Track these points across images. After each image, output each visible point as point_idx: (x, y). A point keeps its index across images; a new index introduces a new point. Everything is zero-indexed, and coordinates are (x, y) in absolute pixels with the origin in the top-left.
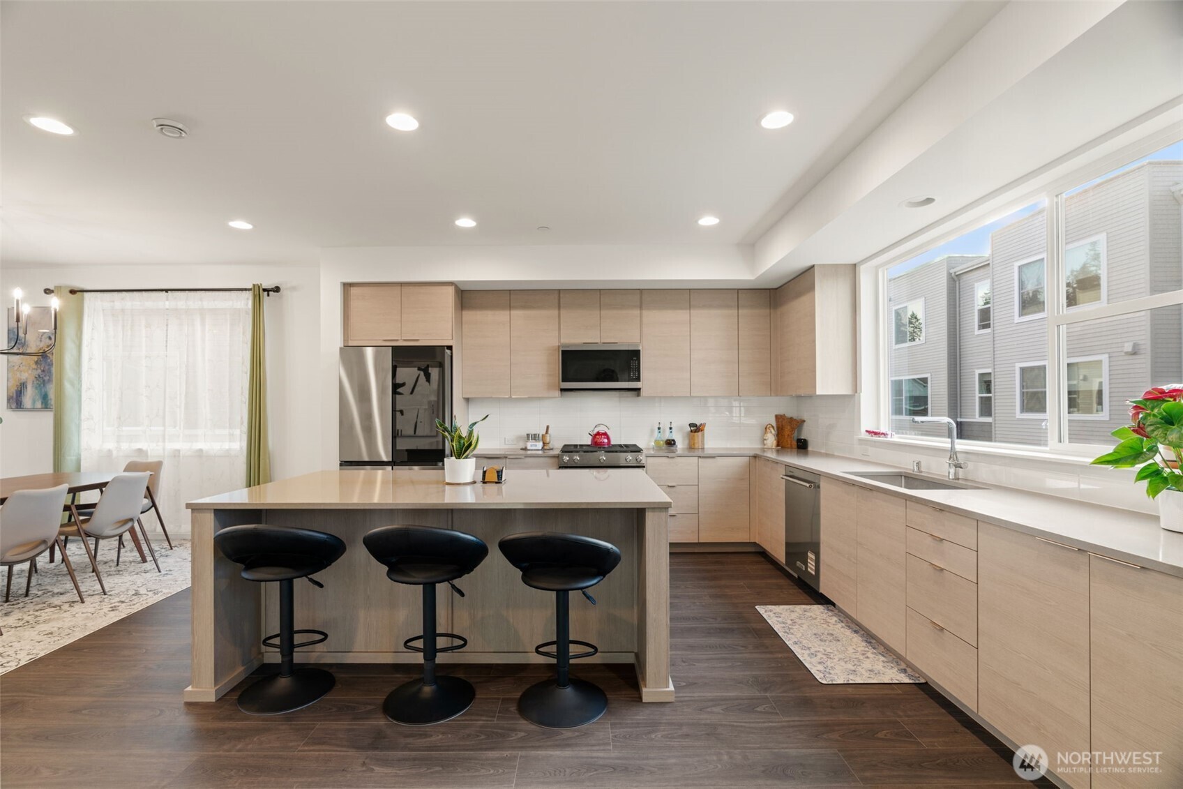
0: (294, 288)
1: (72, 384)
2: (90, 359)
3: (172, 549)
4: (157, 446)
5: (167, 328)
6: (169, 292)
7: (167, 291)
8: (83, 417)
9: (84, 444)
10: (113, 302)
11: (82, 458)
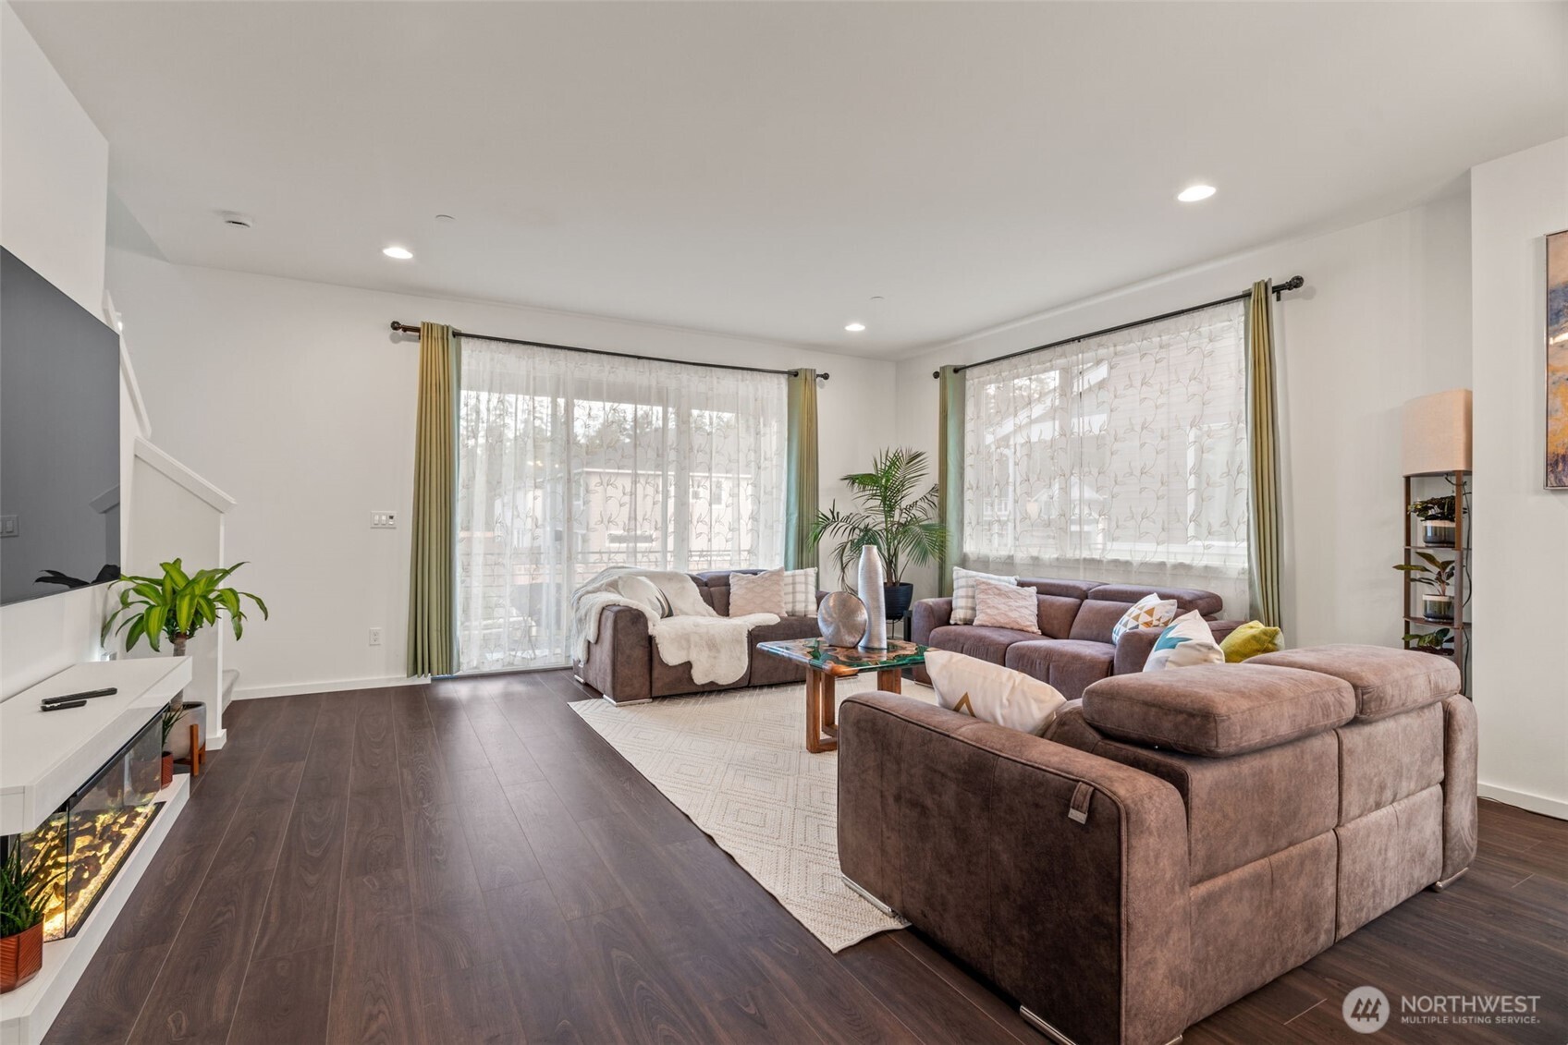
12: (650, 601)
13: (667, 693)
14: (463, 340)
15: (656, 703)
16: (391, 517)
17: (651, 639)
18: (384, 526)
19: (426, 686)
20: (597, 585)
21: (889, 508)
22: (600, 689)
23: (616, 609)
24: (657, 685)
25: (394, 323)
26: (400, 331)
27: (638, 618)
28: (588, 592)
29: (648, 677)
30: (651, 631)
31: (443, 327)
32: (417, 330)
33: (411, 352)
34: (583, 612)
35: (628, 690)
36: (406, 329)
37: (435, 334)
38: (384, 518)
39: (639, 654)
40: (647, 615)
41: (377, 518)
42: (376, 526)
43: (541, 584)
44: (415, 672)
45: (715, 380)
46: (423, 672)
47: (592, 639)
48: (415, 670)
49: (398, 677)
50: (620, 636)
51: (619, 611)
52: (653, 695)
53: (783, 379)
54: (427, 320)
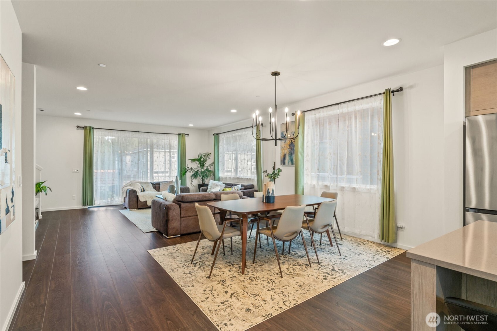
0: (411, 87)
1: (301, 154)
2: (307, 142)
3: (342, 240)
4: (334, 184)
5: (338, 123)
6: (339, 104)
7: (338, 104)
8: (305, 169)
9: (305, 182)
10: (316, 114)
11: (304, 188)
12: (138, 188)
13: (141, 208)
14: (94, 129)
15: (139, 210)
16: (77, 170)
17: (137, 196)
18: (76, 172)
19: (87, 208)
20: (127, 185)
21: (202, 166)
22: (127, 207)
23: (129, 190)
24: (139, 206)
25: (77, 126)
26: (79, 128)
27: (134, 192)
28: (125, 187)
29: (137, 204)
30: (137, 194)
31: (89, 127)
32: (83, 127)
33: (82, 132)
34: (123, 191)
35: (132, 207)
36: (80, 127)
37: (87, 128)
38: (76, 170)
39: (135, 199)
40: (137, 191)
41: (74, 170)
42: (74, 172)
43: (115, 185)
44: (84, 205)
45: (159, 136)
46: (86, 205)
47: (125, 197)
48: (84, 204)
49: (80, 207)
50: (130, 195)
51: (130, 190)
52: (139, 208)
53: (177, 136)
54: (85, 125)
